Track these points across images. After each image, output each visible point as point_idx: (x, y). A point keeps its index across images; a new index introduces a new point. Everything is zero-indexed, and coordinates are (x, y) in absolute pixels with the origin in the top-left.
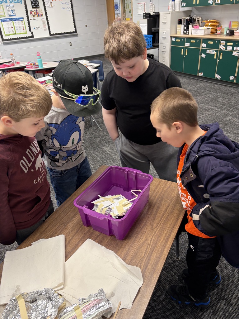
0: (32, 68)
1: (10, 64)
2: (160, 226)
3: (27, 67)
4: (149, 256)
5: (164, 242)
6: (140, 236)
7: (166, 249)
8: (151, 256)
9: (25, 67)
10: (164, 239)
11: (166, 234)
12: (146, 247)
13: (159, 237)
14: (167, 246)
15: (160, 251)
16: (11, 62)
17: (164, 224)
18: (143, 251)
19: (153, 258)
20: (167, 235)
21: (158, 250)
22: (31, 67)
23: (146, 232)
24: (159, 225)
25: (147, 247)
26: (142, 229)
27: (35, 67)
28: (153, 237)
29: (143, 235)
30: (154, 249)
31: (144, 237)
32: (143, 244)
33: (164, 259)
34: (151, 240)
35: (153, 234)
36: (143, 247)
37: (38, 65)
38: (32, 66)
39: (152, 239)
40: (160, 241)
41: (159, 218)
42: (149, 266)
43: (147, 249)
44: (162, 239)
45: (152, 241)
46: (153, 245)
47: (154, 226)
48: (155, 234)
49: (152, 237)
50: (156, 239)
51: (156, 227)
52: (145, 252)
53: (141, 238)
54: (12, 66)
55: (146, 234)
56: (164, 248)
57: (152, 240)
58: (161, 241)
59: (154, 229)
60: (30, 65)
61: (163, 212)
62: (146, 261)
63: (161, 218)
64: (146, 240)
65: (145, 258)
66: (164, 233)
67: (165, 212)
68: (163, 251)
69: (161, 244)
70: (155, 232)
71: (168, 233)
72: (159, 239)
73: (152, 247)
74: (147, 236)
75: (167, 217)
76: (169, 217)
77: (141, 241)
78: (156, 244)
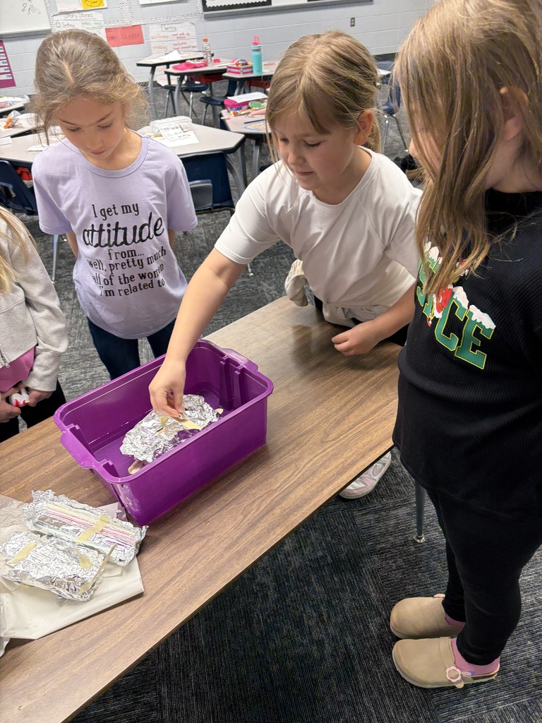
0: (238, 73)
1: (200, 62)
2: (343, 438)
3: (230, 72)
4: (286, 491)
5: (334, 472)
7: (331, 487)
8: (290, 493)
9: (225, 71)
10: (336, 467)
11: (349, 457)
12: (291, 472)
13: (329, 460)
14: (336, 482)
15: (314, 488)
16: (202, 58)
17: (352, 439)
18: (281, 479)
19: (294, 496)
20: (349, 461)
21: (312, 486)
22: (237, 71)
23: (307, 445)
24: (341, 437)
25: (294, 472)
27: (244, 71)
28: (315, 456)
29: (297, 449)
30: (304, 481)
31: (298, 453)
33: (314, 505)
34: (309, 462)
35: (319, 452)
36: (284, 471)
37: (251, 67)
38: (239, 69)
39: (311, 460)
40: (326, 468)
41: (351, 424)
42: (277, 511)
43: (289, 477)
44: (332, 467)
45: (310, 464)
46: (307, 474)
47: (332, 436)
48: (324, 453)
49: (313, 456)
50: (320, 463)
51: (334, 439)
52: (285, 481)
53: (291, 453)
54: (201, 67)
56: (328, 485)
57: (312, 462)
58: (329, 469)
59: (328, 441)
60: (235, 66)
61: (364, 414)
62: (276, 499)
63: (354, 426)
64: (297, 460)
65: (278, 492)
66: (345, 456)
67: (369, 416)
68: (322, 490)
69: (324, 475)
70: (326, 449)
71: (352, 458)
72: (326, 464)
73: (303, 474)
74: (303, 453)
75: (369, 427)
76: (372, 428)
77: (287, 459)
78: (314, 473)
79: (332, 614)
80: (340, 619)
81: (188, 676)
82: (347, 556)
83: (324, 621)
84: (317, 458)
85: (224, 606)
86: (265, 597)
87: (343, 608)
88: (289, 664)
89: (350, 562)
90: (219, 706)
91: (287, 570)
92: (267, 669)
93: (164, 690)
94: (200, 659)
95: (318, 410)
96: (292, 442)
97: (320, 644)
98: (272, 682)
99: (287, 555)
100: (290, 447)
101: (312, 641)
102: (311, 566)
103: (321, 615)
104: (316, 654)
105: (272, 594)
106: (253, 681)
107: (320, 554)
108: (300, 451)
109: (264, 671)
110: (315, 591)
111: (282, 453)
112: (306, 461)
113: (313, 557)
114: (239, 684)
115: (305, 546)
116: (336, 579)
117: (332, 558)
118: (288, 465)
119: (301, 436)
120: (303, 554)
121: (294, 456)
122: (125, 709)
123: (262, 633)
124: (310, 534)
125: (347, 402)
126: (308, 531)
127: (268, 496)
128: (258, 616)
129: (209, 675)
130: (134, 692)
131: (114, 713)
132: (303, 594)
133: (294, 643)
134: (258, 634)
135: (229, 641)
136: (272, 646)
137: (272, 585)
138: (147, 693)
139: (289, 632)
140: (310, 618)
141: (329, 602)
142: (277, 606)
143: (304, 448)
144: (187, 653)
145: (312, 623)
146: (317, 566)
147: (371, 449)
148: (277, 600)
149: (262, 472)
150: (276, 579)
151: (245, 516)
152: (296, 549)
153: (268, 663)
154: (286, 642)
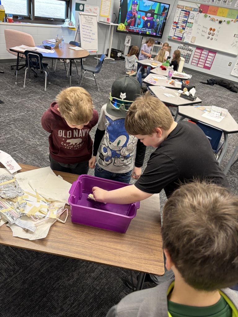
4: (59, 241)
5: (77, 251)
6: (79, 232)
8: (59, 243)
11: (87, 252)
12: (68, 238)
13: (81, 246)
14: (72, 254)
15: (65, 248)
17: (97, 249)
18: (63, 237)
19: (58, 244)
20: (85, 253)
21: (66, 247)
23: (84, 237)
24: (95, 245)
25: (69, 239)
26: (87, 233)
28: (80, 242)
29: (80, 235)
30: (66, 244)
31: (78, 236)
32: (71, 236)
33: (58, 252)
35: (83, 242)
36: (67, 236)
39: (78, 241)
40: (76, 247)
43: (65, 239)
44: (78, 249)
45: (75, 242)
46: (70, 243)
47: (93, 242)
48: (83, 244)
50: (78, 245)
51: (92, 243)
52: (63, 239)
53: (77, 234)
55: (82, 236)
56: (69, 252)
57: (76, 242)
59: (90, 242)
61: (113, 247)
62: (53, 240)
63: (104, 246)
64: (75, 237)
65: (57, 239)
66: (86, 250)
67: (113, 248)
68: (66, 251)
69: (73, 249)
70: (85, 243)
71: (87, 253)
72: (79, 247)
74: (79, 237)
75: (107, 251)
76: (107, 252)
77: (73, 234)
78: (72, 245)
79: (76, 307)
80: (75, 312)
81: (29, 274)
82: (103, 299)
83: (71, 306)
85: (58, 269)
86: (69, 280)
87: (81, 310)
88: (49, 304)
89: (101, 301)
90: (24, 290)
91: (84, 280)
92: (43, 298)
93: (21, 270)
94: (36, 274)
97: (62, 310)
98: (40, 302)
99: (90, 276)
101: (61, 307)
102: (90, 288)
103: (73, 304)
104: (57, 311)
105: (71, 282)
106: (37, 296)
107: (98, 288)
108: (79, 236)
109: (42, 297)
110: (81, 296)
112: (76, 240)
113: (95, 286)
114: (34, 291)
115: (97, 280)
116: (91, 300)
117: (99, 294)
120: (94, 282)
121: (76, 236)
122: (10, 264)
123: (55, 287)
124: (103, 279)
126: (104, 278)
127: (54, 237)
128: (61, 282)
129: (32, 280)
130: (16, 263)
131: (7, 261)
132: (78, 292)
133: (57, 300)
134: (54, 286)
135: (46, 279)
136: (52, 294)
137: (75, 279)
138: (18, 266)
139: (61, 297)
140: (70, 301)
141: (80, 304)
142: (68, 286)
144: (36, 269)
145: (68, 303)
146: (92, 290)
147: (95, 257)
148: (69, 285)
150: (78, 279)
152: (94, 278)
153: (46, 296)
154: (56, 298)
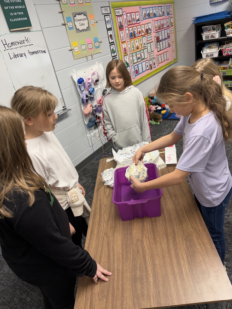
2: (101, 240)
4: (101, 216)
5: (94, 229)
7: (91, 225)
12: (105, 220)
13: (99, 231)
14: (91, 228)
19: (98, 216)
20: (93, 235)
25: (104, 221)
29: (111, 226)
30: (99, 221)
34: (104, 225)
35: (104, 231)
39: (103, 227)
40: (97, 228)
41: (104, 246)
42: (98, 211)
43: (104, 219)
44: (96, 230)
45: (103, 226)
46: (101, 223)
49: (104, 228)
50: (100, 228)
51: (104, 237)
52: (104, 217)
56: (92, 225)
58: (96, 229)
59: (105, 235)
61: (103, 254)
64: (107, 224)
65: (103, 214)
66: (95, 235)
67: (101, 254)
68: (92, 223)
69: (96, 226)
71: (92, 237)
72: (98, 229)
73: (101, 222)
74: (108, 226)
77: (110, 222)
78: (99, 225)
84: (102, 229)
95: (120, 242)
96: (115, 227)
100: (113, 225)
111: (113, 222)
112: (105, 225)
118: (108, 221)
119: (115, 230)
121: (109, 224)
125: (114, 253)
143: (109, 228)
147: (89, 244)
149: (113, 214)
151: (104, 205)
